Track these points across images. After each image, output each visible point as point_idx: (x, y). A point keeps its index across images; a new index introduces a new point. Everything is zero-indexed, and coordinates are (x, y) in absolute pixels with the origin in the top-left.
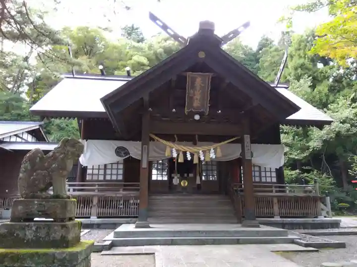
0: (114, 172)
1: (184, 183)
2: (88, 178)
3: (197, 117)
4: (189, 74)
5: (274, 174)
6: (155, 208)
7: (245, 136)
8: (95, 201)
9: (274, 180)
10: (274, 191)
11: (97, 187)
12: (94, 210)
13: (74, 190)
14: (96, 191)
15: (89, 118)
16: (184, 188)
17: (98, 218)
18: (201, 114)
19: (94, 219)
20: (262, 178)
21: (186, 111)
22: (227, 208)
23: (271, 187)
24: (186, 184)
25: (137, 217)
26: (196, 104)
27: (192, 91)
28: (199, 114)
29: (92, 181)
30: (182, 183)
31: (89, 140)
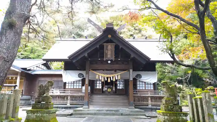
0: (78, 85)
1: (109, 90)
2: (67, 87)
3: (109, 62)
4: (105, 44)
5: (152, 86)
6: (94, 101)
7: (130, 70)
8: (69, 98)
9: (152, 88)
10: (149, 94)
11: (70, 91)
12: (69, 102)
13: (61, 93)
14: (69, 93)
15: (66, 62)
16: (109, 92)
17: (70, 105)
18: (111, 61)
19: (68, 105)
20: (146, 88)
21: (105, 59)
22: (126, 101)
23: (148, 92)
24: (110, 90)
25: (83, 105)
26: (109, 56)
27: (107, 51)
28: (110, 60)
29: (68, 89)
30: (108, 90)
31: (67, 71)
